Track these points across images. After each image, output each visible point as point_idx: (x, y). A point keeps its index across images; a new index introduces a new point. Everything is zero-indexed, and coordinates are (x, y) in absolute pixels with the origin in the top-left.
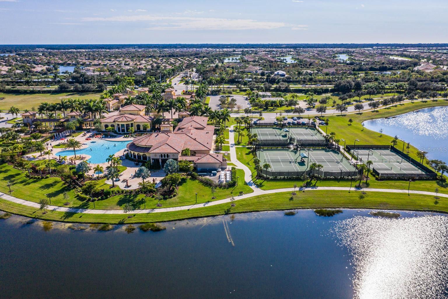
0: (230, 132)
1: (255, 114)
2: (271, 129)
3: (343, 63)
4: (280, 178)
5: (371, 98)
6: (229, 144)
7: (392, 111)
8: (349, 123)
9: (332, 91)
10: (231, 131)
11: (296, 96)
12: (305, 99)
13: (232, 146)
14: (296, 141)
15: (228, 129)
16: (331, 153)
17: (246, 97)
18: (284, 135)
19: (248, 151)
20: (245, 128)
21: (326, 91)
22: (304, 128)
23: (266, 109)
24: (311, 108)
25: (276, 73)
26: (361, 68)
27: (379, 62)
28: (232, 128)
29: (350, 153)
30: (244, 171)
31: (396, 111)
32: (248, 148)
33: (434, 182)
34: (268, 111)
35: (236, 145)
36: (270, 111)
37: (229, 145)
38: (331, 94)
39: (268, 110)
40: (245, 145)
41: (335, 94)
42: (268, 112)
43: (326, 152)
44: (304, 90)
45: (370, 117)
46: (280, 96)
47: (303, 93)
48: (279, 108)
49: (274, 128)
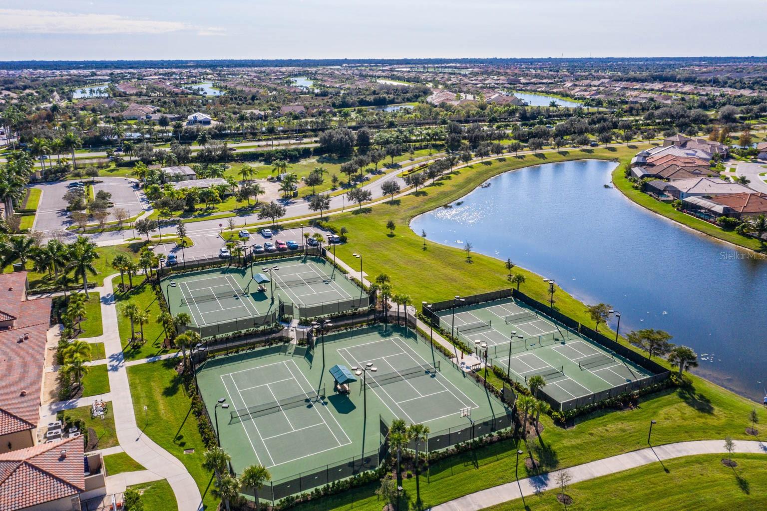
0: (103, 306)
1: (165, 229)
2: (217, 276)
3: (308, 93)
4: (304, 496)
5: (394, 162)
6: (102, 355)
7: (449, 190)
8: (389, 231)
9: (317, 152)
10: (106, 301)
11: (251, 171)
12: (270, 176)
13: (115, 363)
14: (296, 312)
15: (97, 294)
16: (396, 336)
17: (135, 180)
18: (256, 291)
19: (171, 378)
20: (147, 281)
21: (306, 153)
22: (297, 259)
23: (189, 211)
24: (291, 197)
25: (190, 117)
26: (345, 102)
27: (367, 90)
28: (107, 288)
29: (442, 330)
30: (171, 491)
31: (454, 189)
32: (170, 364)
33: (674, 396)
34: (196, 217)
35: (127, 356)
36: (201, 216)
37: (106, 361)
38: (317, 158)
39: (196, 213)
40: (155, 351)
41: (325, 158)
42: (196, 219)
43: (383, 336)
44: (262, 155)
45: (417, 207)
46: (215, 173)
47: (261, 161)
48: (220, 206)
49: (224, 272)
